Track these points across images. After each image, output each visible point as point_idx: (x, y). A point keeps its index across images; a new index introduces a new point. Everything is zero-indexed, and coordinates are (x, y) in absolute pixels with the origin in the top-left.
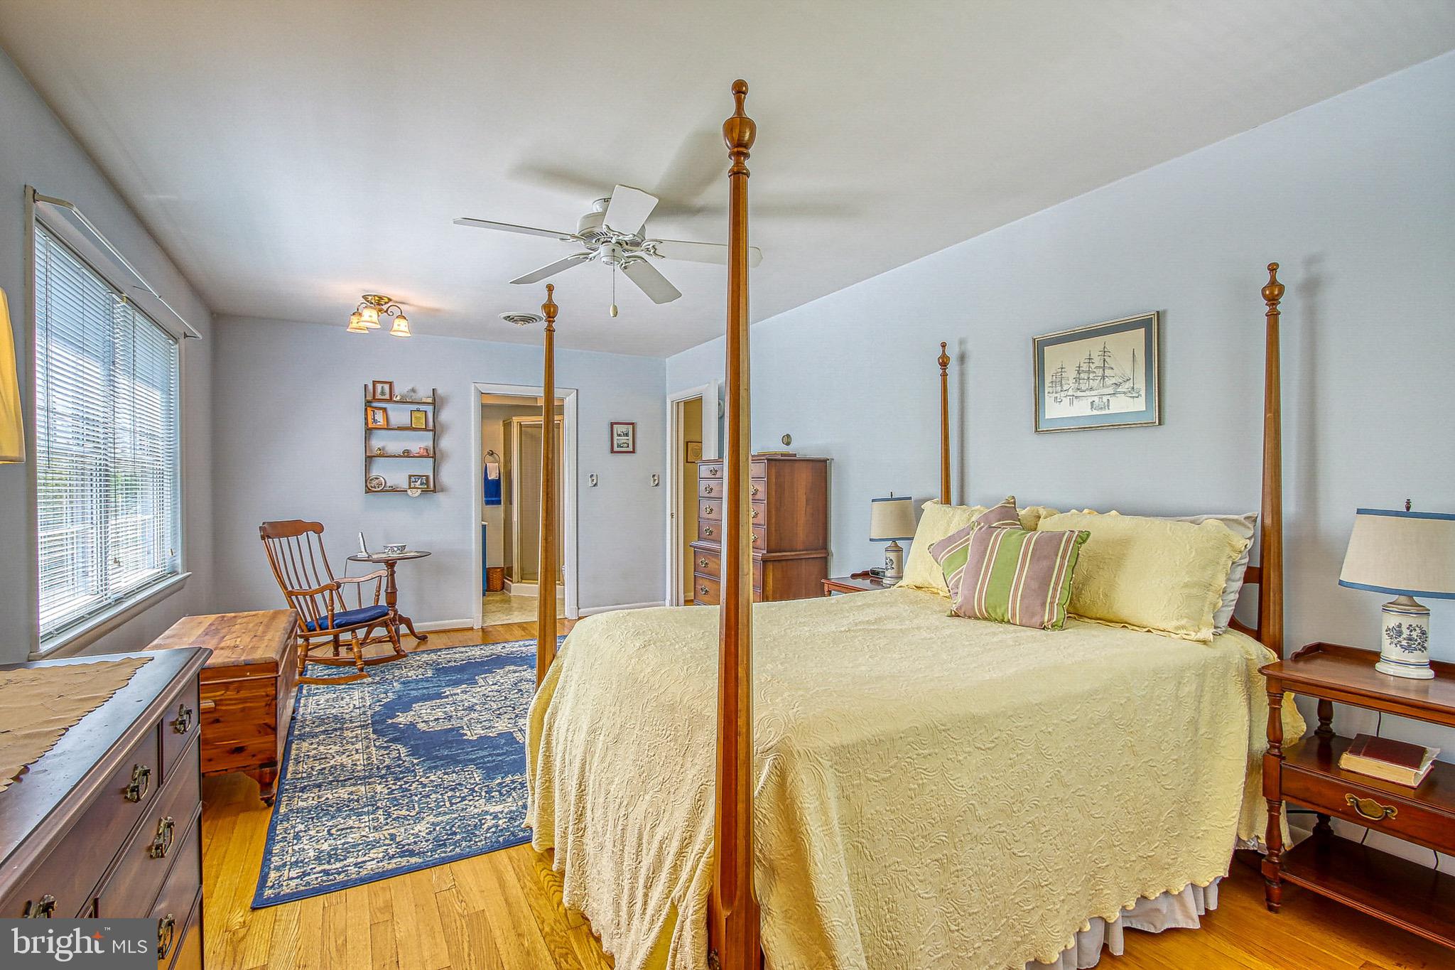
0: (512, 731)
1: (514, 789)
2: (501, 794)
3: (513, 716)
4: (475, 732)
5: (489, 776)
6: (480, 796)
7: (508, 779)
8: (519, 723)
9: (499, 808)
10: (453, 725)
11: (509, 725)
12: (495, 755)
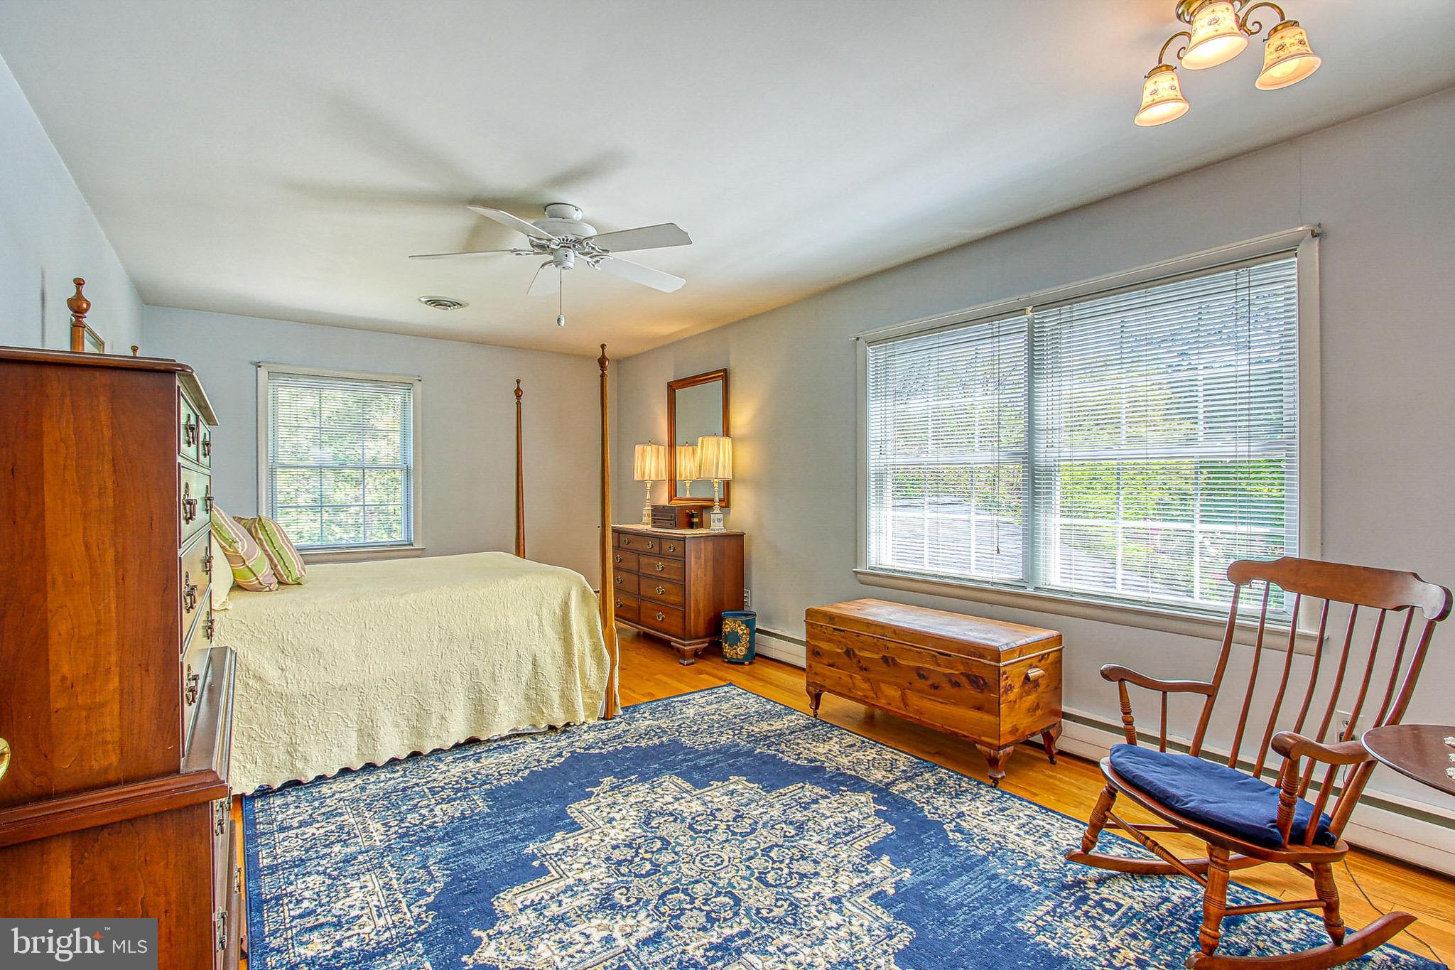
0: (700, 791)
1: (646, 734)
2: (654, 730)
3: (719, 815)
4: (741, 786)
5: (676, 743)
6: (670, 729)
7: (657, 741)
8: (699, 803)
9: (648, 723)
10: (782, 794)
11: (709, 798)
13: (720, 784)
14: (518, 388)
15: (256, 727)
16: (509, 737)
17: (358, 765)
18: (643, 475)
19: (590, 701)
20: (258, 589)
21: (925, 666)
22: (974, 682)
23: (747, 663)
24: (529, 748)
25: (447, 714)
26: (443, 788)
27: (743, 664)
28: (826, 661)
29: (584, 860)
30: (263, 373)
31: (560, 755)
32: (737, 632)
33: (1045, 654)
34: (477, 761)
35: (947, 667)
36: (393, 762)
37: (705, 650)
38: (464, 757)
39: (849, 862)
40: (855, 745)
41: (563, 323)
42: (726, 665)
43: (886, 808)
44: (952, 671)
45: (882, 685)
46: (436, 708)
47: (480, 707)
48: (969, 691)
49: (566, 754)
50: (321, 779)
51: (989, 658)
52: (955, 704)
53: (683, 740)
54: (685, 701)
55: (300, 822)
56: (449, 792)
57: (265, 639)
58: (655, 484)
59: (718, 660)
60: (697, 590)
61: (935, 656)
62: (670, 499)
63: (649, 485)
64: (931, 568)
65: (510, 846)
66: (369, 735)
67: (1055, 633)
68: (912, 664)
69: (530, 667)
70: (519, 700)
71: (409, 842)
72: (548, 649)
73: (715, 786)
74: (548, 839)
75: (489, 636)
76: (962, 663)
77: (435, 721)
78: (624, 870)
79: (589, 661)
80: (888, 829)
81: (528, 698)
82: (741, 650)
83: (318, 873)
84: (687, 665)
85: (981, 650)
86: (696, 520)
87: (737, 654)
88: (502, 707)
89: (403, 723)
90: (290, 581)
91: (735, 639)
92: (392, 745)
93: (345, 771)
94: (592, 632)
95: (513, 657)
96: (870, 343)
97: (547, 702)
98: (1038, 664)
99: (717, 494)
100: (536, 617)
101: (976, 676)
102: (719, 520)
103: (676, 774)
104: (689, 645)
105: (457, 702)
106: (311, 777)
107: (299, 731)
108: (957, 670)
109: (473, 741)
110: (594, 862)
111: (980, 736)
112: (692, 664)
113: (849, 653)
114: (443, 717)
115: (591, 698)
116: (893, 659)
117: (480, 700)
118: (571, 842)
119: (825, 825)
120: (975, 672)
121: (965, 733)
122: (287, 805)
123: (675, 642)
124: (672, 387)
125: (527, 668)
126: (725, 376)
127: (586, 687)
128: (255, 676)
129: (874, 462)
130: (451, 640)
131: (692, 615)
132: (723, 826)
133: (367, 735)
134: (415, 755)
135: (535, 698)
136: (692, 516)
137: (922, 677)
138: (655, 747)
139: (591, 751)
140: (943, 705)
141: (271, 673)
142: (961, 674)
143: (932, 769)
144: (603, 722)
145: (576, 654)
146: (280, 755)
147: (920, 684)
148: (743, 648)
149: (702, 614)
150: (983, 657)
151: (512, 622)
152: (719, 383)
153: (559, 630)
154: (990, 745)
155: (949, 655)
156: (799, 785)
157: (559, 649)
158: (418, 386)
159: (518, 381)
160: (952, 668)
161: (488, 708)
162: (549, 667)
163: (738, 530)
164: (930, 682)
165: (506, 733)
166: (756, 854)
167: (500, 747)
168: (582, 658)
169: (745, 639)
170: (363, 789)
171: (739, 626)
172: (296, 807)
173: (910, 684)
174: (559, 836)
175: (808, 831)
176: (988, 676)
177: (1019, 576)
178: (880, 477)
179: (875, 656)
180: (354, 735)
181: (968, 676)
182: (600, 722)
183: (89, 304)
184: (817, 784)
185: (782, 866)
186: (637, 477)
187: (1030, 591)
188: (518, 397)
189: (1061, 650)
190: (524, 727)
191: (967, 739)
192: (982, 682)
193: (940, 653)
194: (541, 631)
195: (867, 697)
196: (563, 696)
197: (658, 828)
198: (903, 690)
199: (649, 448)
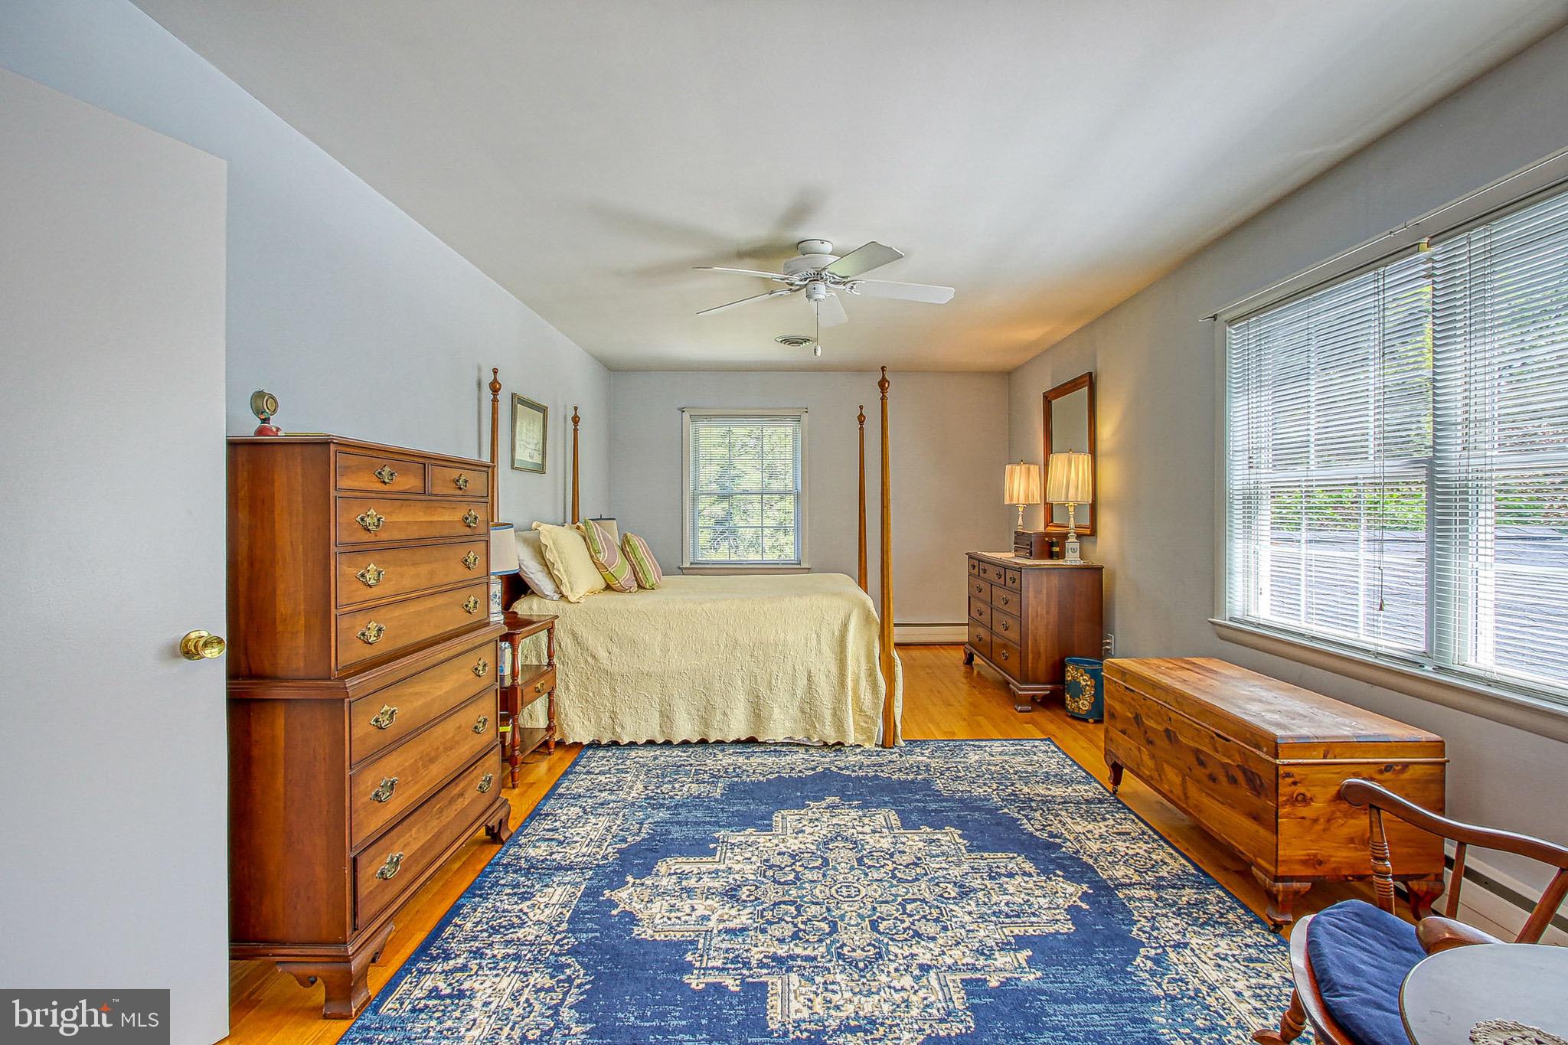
0: (902, 831)
1: (907, 769)
2: (918, 767)
3: (897, 857)
4: (948, 838)
5: (927, 783)
6: (935, 769)
7: (911, 777)
8: (890, 840)
9: (920, 759)
10: (982, 858)
11: (904, 840)
12: (923, 802)
13: (928, 830)
14: (861, 414)
15: (591, 694)
16: (783, 744)
17: (660, 740)
18: (1011, 499)
19: (865, 725)
20: (622, 591)
21: (1204, 749)
22: (1251, 781)
23: (1091, 720)
24: (798, 757)
25: (728, 711)
26: (705, 772)
27: (1086, 721)
28: (1120, 726)
29: (748, 855)
30: (686, 415)
31: (813, 769)
32: (1079, 683)
33: (1397, 764)
34: (748, 758)
35: (1224, 755)
36: (686, 743)
37: (1045, 697)
38: (741, 753)
39: (980, 941)
40: (1129, 834)
41: (819, 353)
42: (1069, 719)
43: (1088, 907)
44: (1229, 761)
45: (1165, 766)
46: (719, 702)
47: (757, 713)
48: (1244, 792)
49: (820, 769)
50: (632, 745)
51: (1265, 749)
52: (1232, 807)
53: (938, 782)
54: (980, 746)
55: (600, 771)
56: (706, 776)
57: (600, 628)
58: (1029, 507)
59: (1061, 713)
60: (1036, 628)
61: (1213, 738)
62: (1046, 526)
63: (1021, 510)
64: (1310, 626)
65: (708, 827)
66: (668, 717)
67: (1434, 737)
68: (1192, 744)
69: (805, 682)
70: (794, 711)
71: (649, 804)
72: (824, 666)
73: (922, 831)
74: (740, 831)
75: (768, 647)
76: (1239, 752)
77: (719, 717)
78: (770, 873)
79: (864, 685)
80: (1067, 927)
81: (803, 712)
82: (1084, 704)
83: (580, 807)
84: (1021, 711)
85: (1259, 739)
86: (1056, 549)
87: (1079, 708)
88: (777, 713)
89: (694, 712)
90: (648, 587)
91: (1078, 691)
92: (685, 729)
93: (651, 743)
94: (869, 657)
95: (789, 670)
96: (1231, 322)
97: (821, 719)
98: (1378, 777)
99: (1072, 519)
100: (814, 636)
101: (1252, 773)
102: (1074, 550)
103: (897, 811)
104: (1025, 690)
105: (737, 702)
106: (626, 741)
107: (618, 703)
108: (1233, 761)
109: (752, 741)
110: (754, 859)
111: (1255, 856)
112: (1028, 711)
113: (1137, 719)
114: (725, 714)
115: (866, 723)
116: (1175, 736)
117: (758, 705)
118: (753, 838)
119: (994, 899)
120: (1253, 766)
121: (1241, 848)
122: (604, 757)
123: (1013, 684)
124: (1048, 399)
125: (802, 682)
126: (1090, 381)
127: (859, 710)
128: (591, 655)
129: (1238, 477)
130: (734, 647)
131: (1030, 657)
132: (891, 867)
133: (666, 717)
134: (703, 742)
135: (809, 712)
136: (1052, 545)
137: (1201, 763)
138: (906, 781)
139: (844, 772)
140: (1220, 805)
141: (602, 654)
142: (1238, 766)
143: (1200, 886)
144: (880, 749)
145: (850, 676)
146: (606, 720)
147: (1200, 772)
148: (1085, 702)
149: (1043, 657)
150: (1259, 748)
151: (790, 637)
152: (1085, 390)
153: (836, 649)
154: (1265, 871)
155: (1228, 740)
156: (1011, 855)
157: (834, 669)
158: (805, 418)
159: (861, 407)
160: (1229, 757)
161: (764, 713)
162: (823, 684)
163: (1097, 563)
164: (1207, 771)
165: (780, 739)
166: (893, 901)
167: (775, 751)
168: (857, 681)
169: (1089, 692)
170: (656, 758)
171: (1082, 676)
172: (608, 761)
173: (1190, 769)
174: (749, 831)
175: (971, 899)
176: (1267, 777)
177: (1421, 647)
178: (1250, 499)
179: (1160, 728)
180: (657, 715)
181: (1244, 771)
182: (877, 749)
183: (500, 385)
184: (1031, 859)
185: (907, 920)
186: (1007, 502)
187: (1428, 672)
188: (861, 422)
189: (1443, 764)
190: (799, 737)
191: (1243, 858)
192: (1258, 782)
193: (1218, 735)
194: (819, 651)
195: (1152, 779)
196: (834, 715)
197: (831, 850)
198: (1184, 776)
199: (1018, 468)
